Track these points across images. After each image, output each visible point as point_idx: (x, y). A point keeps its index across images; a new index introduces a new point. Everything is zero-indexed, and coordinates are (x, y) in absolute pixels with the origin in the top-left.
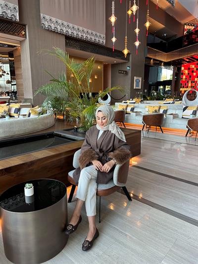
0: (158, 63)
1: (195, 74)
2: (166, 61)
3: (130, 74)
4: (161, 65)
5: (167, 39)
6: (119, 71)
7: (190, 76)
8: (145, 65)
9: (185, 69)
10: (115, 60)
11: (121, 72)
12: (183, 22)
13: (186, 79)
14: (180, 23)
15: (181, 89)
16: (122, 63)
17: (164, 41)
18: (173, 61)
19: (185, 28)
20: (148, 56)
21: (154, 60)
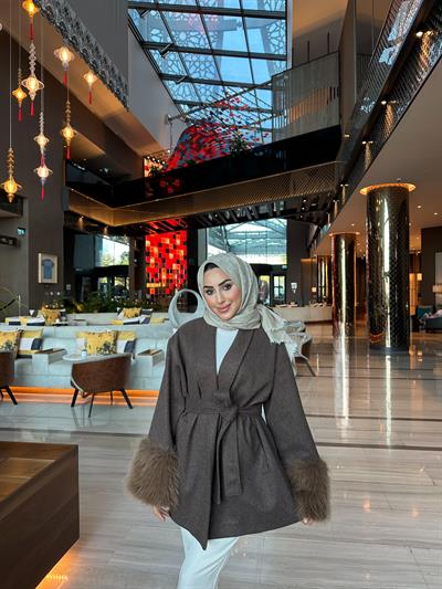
1: (171, 255)
2: (112, 224)
3: (25, 248)
4: (102, 233)
5: (110, 178)
7: (162, 259)
9: (152, 245)
12: (140, 152)
13: (156, 264)
14: (135, 153)
15: (148, 285)
17: (106, 183)
18: (128, 226)
19: (146, 164)
21: (85, 219)
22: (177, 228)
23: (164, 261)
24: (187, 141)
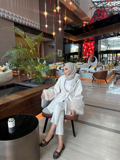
0: (71, 42)
1: (90, 48)
2: (74, 41)
3: (55, 48)
5: (75, 28)
6: (49, 45)
7: (87, 50)
8: (63, 43)
9: (85, 46)
10: (46, 39)
12: (82, 19)
13: (85, 51)
14: (81, 20)
15: (83, 57)
16: (50, 41)
17: (73, 30)
18: (78, 41)
19: (84, 22)
20: (65, 37)
21: (68, 40)
22: (92, 40)
23: (88, 50)
24: (96, 14)
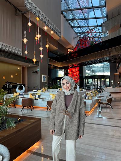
2: (60, 67)
4: (57, 69)
5: (60, 55)
7: (73, 75)
11: (33, 72)
18: (64, 67)
19: (68, 50)
20: (50, 63)
21: (53, 66)
24: (79, 43)
